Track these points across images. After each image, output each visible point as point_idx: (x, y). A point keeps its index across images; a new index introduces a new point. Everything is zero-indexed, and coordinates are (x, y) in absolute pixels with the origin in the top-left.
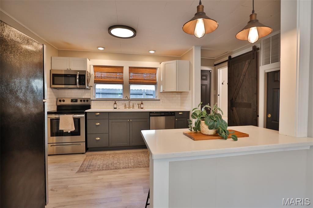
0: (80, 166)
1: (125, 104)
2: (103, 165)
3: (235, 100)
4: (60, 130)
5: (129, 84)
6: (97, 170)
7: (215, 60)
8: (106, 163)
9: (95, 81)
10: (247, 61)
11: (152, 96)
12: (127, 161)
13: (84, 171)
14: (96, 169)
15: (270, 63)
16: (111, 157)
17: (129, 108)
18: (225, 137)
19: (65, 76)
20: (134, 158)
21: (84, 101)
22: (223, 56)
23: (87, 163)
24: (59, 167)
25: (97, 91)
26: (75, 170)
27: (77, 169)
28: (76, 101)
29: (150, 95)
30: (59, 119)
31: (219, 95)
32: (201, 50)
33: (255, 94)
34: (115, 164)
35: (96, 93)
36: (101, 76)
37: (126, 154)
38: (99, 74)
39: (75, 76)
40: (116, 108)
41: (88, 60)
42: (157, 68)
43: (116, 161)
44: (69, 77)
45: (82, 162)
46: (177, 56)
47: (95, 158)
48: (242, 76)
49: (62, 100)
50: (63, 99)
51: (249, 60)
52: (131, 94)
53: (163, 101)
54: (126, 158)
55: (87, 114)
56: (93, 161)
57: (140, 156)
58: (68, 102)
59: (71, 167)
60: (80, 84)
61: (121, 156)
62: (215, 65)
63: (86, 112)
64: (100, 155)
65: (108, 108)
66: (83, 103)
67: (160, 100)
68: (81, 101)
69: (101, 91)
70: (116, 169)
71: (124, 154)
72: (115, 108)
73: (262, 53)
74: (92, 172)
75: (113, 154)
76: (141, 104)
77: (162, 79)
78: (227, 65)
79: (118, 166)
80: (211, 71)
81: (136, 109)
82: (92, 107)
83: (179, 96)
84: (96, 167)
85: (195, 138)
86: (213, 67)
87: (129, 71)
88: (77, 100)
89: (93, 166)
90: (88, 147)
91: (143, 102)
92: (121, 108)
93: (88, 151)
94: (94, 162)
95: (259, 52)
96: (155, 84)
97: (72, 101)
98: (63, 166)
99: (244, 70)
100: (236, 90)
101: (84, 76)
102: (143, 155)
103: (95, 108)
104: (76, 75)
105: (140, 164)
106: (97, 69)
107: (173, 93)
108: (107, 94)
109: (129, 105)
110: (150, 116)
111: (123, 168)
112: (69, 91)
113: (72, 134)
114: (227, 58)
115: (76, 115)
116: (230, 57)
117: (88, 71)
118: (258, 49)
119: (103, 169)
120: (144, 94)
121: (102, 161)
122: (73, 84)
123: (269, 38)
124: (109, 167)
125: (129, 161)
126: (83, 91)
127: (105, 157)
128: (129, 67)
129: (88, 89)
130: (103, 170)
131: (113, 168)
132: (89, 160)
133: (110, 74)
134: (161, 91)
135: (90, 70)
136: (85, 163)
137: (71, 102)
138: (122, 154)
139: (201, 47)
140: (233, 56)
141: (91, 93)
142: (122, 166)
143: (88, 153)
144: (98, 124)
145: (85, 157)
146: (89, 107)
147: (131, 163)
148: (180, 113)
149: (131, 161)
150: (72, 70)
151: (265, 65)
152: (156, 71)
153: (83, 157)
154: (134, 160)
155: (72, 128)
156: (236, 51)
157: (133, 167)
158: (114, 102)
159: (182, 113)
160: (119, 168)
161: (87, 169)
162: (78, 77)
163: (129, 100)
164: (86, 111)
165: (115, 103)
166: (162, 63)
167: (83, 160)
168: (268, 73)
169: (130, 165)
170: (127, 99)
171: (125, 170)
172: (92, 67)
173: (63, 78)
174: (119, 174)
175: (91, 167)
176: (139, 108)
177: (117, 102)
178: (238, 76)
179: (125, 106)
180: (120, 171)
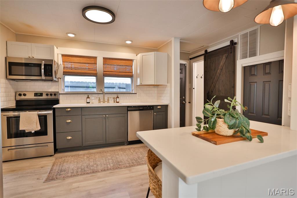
0: (48, 173)
1: (99, 98)
2: (77, 169)
3: (212, 94)
4: (21, 130)
5: (103, 76)
6: (71, 176)
7: (190, 54)
8: (80, 166)
9: (64, 72)
10: (224, 55)
11: (125, 89)
12: (105, 162)
13: (54, 179)
14: (70, 174)
15: (247, 58)
16: (85, 157)
17: (104, 102)
18: (249, 138)
19: (26, 65)
20: (112, 157)
21: (51, 95)
22: (199, 50)
23: (57, 168)
24: (19, 177)
25: (66, 84)
26: (43, 179)
27: (45, 176)
28: (41, 95)
29: (122, 88)
30: (19, 117)
31: (194, 88)
32: (181, 42)
33: (232, 87)
34: (91, 167)
35: (66, 86)
36: (71, 66)
37: (103, 153)
38: (69, 65)
39: (39, 65)
40: (89, 103)
41: (55, 48)
42: (133, 60)
43: (93, 163)
44: (31, 66)
45: (50, 167)
46: (154, 48)
47: (67, 160)
48: (219, 70)
49: (22, 94)
50: (25, 93)
51: (226, 54)
52: (105, 88)
53: (140, 94)
54: (104, 158)
55: (56, 110)
56: (65, 164)
57: (118, 155)
58: (30, 96)
59: (36, 175)
60: (46, 75)
61: (97, 156)
62: (190, 59)
63: (55, 108)
64: (72, 156)
65: (80, 102)
66: (49, 97)
67: (136, 94)
68: (47, 95)
69: (69, 84)
70: (94, 172)
71: (100, 153)
72: (87, 103)
73: (239, 47)
74: (64, 179)
75: (88, 154)
76: (117, 98)
77: (138, 71)
78: (203, 59)
79: (96, 168)
80: (186, 65)
81: (112, 104)
82: (61, 101)
83: (156, 89)
84: (69, 172)
85: (217, 142)
86: (188, 61)
87: (103, 62)
88: (42, 93)
89: (65, 171)
90: (57, 148)
91: (119, 96)
92: (95, 102)
93: (57, 152)
94: (66, 166)
95: (236, 46)
96: (131, 76)
97: (36, 94)
98: (25, 175)
99: (222, 64)
100: (212, 83)
101: (51, 66)
102: (121, 153)
103: (64, 103)
104: (41, 64)
105: (120, 164)
106: (66, 58)
107: (150, 86)
108: (76, 87)
109: (104, 98)
110: (128, 110)
111: (101, 171)
112: (32, 83)
113: (37, 134)
114: (203, 52)
115: (41, 111)
116: (206, 51)
117: (55, 60)
118: (236, 43)
119: (78, 173)
120: (117, 87)
121: (75, 163)
122: (37, 75)
123: (246, 33)
124: (85, 171)
125: (108, 161)
126: (50, 83)
127: (79, 159)
128: (103, 58)
129: (55, 81)
130: (78, 175)
131: (89, 172)
132: (59, 163)
133: (82, 64)
134: (139, 83)
135: (58, 60)
136: (55, 168)
137: (35, 96)
138: (98, 153)
139: (180, 40)
140: (209, 50)
141: (60, 86)
142: (100, 168)
143: (58, 155)
144: (69, 121)
145: (54, 160)
146: (57, 102)
147: (110, 164)
148: (158, 107)
149: (110, 161)
150: (35, 58)
151: (242, 59)
152: (132, 63)
153: (52, 160)
154: (112, 160)
155: (37, 127)
156: (212, 45)
157: (114, 169)
158: (86, 96)
159: (160, 107)
160: (97, 172)
161: (58, 176)
162: (43, 67)
163: (103, 93)
164: (54, 106)
165: (88, 97)
166: (140, 55)
167: (51, 164)
168: (244, 67)
169: (109, 166)
170: (101, 92)
171: (104, 173)
172: (60, 56)
173: (24, 67)
174: (98, 179)
175: (62, 173)
176: (114, 102)
177: (90, 96)
178: (214, 70)
179: (99, 100)
180: (99, 174)
